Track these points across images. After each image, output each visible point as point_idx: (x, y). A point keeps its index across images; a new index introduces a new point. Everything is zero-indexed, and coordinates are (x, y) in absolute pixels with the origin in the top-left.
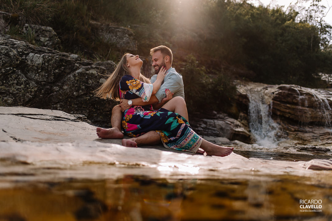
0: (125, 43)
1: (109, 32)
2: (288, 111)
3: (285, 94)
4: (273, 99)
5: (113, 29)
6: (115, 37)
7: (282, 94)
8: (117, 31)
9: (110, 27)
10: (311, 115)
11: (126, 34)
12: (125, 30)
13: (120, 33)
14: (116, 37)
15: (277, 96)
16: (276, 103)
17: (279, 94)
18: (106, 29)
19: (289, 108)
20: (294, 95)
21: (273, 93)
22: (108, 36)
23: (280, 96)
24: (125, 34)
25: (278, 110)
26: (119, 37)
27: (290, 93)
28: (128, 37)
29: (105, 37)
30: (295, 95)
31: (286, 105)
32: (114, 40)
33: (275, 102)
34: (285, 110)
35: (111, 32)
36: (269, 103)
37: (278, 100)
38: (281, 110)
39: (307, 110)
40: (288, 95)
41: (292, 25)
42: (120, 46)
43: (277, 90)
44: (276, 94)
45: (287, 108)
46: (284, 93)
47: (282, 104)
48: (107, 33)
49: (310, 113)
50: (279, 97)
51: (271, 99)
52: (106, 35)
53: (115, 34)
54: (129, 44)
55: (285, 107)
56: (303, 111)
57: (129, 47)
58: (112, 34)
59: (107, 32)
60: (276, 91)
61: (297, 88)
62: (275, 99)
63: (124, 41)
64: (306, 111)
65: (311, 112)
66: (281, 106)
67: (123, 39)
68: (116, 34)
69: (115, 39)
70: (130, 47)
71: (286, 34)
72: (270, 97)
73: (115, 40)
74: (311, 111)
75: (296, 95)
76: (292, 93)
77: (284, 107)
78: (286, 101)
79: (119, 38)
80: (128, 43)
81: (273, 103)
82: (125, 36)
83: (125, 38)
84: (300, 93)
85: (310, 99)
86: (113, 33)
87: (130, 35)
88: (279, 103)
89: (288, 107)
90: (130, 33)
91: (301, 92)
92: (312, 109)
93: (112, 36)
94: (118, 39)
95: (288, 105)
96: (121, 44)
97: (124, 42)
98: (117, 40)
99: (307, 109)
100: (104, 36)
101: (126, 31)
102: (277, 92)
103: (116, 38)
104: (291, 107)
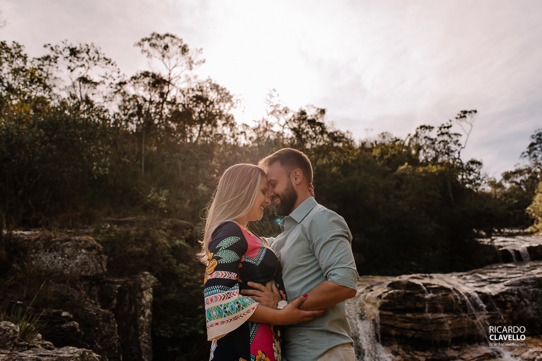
0: (79, 264)
1: (50, 251)
2: (409, 325)
3: (399, 296)
4: (380, 309)
5: (57, 243)
6: (60, 258)
7: (396, 296)
8: (64, 246)
9: (52, 242)
10: (452, 326)
11: (81, 248)
12: (80, 241)
13: (70, 249)
14: (62, 256)
15: (387, 301)
16: (386, 315)
17: (390, 297)
18: (44, 247)
19: (410, 320)
20: (416, 295)
21: (380, 297)
22: (48, 257)
23: (392, 301)
24: (78, 249)
25: (392, 327)
26: (68, 256)
27: (408, 291)
28: (84, 254)
29: (42, 260)
30: (418, 294)
31: (404, 316)
32: (58, 262)
33: (384, 313)
34: (403, 325)
35: (53, 250)
36: (373, 318)
37: (389, 308)
38: (397, 326)
39: (442, 318)
40: (406, 297)
41: (409, 171)
42: (69, 272)
43: (386, 290)
44: (384, 298)
45: (408, 321)
46: (398, 293)
47: (398, 316)
48: (47, 253)
49: (450, 322)
50: (389, 302)
51: (377, 308)
52: (45, 257)
53: (60, 252)
54: (87, 266)
55: (404, 320)
56: (435, 321)
57: (86, 272)
58: (55, 252)
59: (46, 251)
60: (384, 293)
61: (420, 280)
62: (382, 307)
63: (77, 261)
64: (442, 320)
65: (451, 320)
66: (396, 320)
67: (75, 258)
68: (63, 251)
69: (61, 260)
70: (89, 270)
71: (404, 186)
72: (374, 304)
73: (60, 262)
74: (452, 318)
75: (420, 295)
76: (412, 291)
77: (400, 320)
78: (403, 307)
79: (68, 258)
80: (85, 263)
81: (381, 315)
82: (79, 252)
83: (78, 257)
84: (427, 288)
85: (445, 297)
86: (57, 251)
87: (90, 249)
88: (391, 313)
89: (408, 318)
90: (89, 246)
91: (428, 286)
92: (453, 315)
93: (55, 257)
94: (66, 259)
95: (409, 315)
96: (72, 267)
97: (77, 263)
98: (65, 262)
99: (442, 315)
100: (40, 258)
101: (83, 242)
102: (386, 294)
103: (63, 259)
104: (414, 317)
